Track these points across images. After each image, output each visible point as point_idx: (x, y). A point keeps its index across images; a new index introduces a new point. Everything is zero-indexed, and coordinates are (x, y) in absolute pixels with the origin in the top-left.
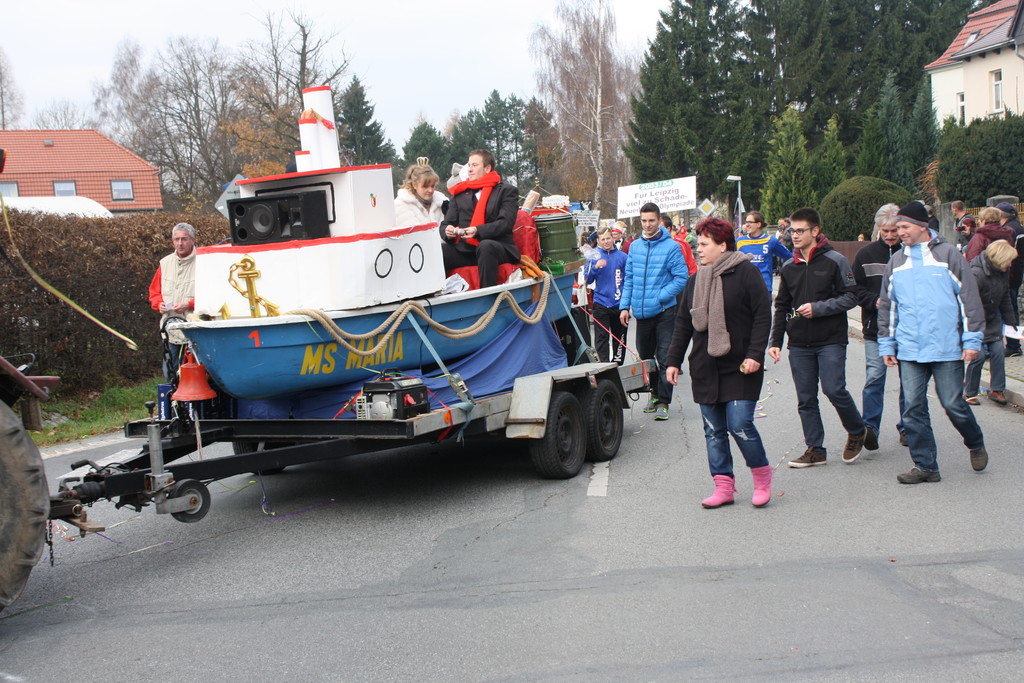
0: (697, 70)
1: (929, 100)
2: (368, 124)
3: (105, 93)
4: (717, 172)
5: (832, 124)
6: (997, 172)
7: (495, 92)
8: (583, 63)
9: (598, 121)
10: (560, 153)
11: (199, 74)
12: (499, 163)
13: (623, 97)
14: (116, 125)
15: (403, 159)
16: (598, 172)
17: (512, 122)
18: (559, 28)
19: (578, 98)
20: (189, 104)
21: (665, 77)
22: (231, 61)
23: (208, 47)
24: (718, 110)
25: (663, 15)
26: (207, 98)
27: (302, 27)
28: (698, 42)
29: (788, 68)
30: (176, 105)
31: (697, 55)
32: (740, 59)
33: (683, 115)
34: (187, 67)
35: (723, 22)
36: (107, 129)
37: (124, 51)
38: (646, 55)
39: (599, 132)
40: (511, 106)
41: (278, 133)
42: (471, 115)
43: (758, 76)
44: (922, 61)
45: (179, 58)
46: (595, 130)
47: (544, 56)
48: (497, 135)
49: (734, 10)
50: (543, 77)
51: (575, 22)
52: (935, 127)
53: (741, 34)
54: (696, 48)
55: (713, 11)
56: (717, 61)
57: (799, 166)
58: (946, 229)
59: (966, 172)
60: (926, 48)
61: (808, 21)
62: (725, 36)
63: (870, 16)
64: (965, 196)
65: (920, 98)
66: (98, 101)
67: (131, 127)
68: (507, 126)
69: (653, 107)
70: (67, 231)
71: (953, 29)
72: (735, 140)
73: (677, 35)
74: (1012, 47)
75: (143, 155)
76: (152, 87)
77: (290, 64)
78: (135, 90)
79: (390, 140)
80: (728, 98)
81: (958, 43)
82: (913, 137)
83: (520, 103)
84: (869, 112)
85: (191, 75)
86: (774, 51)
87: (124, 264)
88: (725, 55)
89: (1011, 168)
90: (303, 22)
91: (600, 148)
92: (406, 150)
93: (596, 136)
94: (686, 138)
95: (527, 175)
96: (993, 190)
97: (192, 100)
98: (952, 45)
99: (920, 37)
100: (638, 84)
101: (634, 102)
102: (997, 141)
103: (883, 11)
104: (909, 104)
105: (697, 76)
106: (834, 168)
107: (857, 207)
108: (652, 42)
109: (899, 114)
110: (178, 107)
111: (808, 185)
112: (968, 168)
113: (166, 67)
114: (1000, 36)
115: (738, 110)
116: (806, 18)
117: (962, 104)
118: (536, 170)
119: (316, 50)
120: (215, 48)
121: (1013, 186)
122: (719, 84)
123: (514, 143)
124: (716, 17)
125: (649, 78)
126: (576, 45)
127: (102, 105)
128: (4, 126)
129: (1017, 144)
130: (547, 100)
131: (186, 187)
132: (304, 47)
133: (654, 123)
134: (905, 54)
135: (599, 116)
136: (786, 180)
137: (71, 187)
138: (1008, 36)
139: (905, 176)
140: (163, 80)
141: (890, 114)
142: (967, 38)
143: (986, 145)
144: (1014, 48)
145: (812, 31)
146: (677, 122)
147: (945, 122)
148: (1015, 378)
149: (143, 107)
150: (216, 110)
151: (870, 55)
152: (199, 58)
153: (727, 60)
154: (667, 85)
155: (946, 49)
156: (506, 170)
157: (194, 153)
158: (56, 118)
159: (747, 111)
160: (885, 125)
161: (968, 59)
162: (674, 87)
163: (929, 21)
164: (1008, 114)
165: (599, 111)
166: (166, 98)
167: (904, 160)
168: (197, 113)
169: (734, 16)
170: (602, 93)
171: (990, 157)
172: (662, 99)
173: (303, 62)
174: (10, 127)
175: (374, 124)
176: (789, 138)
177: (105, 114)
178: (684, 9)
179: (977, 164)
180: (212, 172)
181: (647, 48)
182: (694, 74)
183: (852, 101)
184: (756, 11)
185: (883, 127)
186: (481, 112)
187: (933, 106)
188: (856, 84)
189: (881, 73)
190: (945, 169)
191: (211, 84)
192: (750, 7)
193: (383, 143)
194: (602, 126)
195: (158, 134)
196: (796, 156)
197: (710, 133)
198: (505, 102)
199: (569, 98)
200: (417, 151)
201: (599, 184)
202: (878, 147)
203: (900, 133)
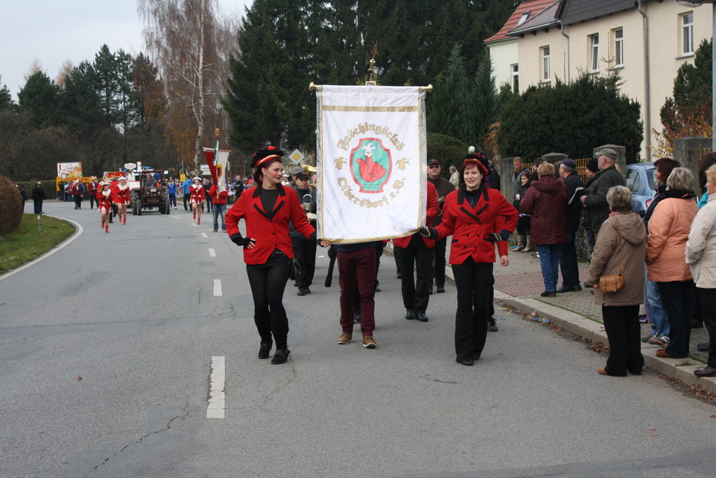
0: (289, 34)
1: (488, 69)
4: (305, 126)
6: (550, 133)
7: (105, 46)
8: (187, 24)
9: (200, 77)
10: (166, 102)
12: (108, 111)
13: (223, 57)
15: (18, 103)
16: (199, 123)
17: (120, 75)
19: (183, 55)
21: (260, 40)
24: (307, 72)
28: (290, 11)
29: (368, 36)
31: (288, 22)
32: (327, 29)
33: (275, 74)
38: (243, 19)
39: (200, 87)
40: (120, 60)
42: (82, 66)
43: (342, 43)
44: (483, 35)
46: (197, 84)
47: (151, 15)
48: (107, 86)
50: (150, 35)
52: (494, 92)
53: (328, 6)
54: (287, 16)
56: (306, 28)
58: (506, 181)
59: (524, 132)
60: (486, 25)
62: (314, 6)
64: (523, 153)
65: (481, 67)
68: (116, 78)
69: (250, 66)
71: (508, 10)
74: (558, 26)
79: (5, 86)
80: (316, 62)
81: (512, 22)
82: (475, 101)
83: (128, 57)
84: (439, 77)
86: (356, 22)
88: (314, 22)
89: (561, 130)
91: (202, 101)
92: (20, 96)
93: (197, 90)
94: (278, 95)
95: (133, 123)
98: (508, 22)
99: (481, 16)
100: (236, 45)
101: (232, 60)
102: (549, 107)
104: (471, 73)
105: (289, 41)
108: (250, 9)
109: (465, 80)
112: (525, 129)
114: (549, 17)
115: (324, 72)
117: (516, 73)
118: (142, 119)
121: (562, 145)
122: (310, 48)
123: (122, 94)
125: (246, 41)
126: (180, 7)
129: (566, 109)
130: (153, 56)
133: (250, 80)
134: (468, 29)
135: (200, 72)
138: (556, 17)
139: (468, 134)
141: (456, 80)
142: (520, 18)
143: (541, 109)
144: (560, 28)
146: (270, 81)
147: (502, 88)
148: (571, 311)
151: (439, 28)
153: (315, 28)
154: (262, 47)
155: (501, 27)
156: (114, 118)
159: (333, 73)
160: (452, 89)
161: (522, 35)
162: (268, 49)
163: (489, 2)
164: (559, 83)
165: (200, 68)
167: (467, 121)
170: (204, 52)
171: (544, 120)
172: (258, 60)
179: (533, 125)
181: (245, 15)
182: (286, 39)
183: (423, 68)
185: (450, 92)
186: (92, 64)
187: (492, 76)
188: (427, 53)
189: (448, 44)
190: (506, 129)
194: (205, 82)
197: (300, 92)
198: (114, 56)
199: (174, 54)
200: (31, 97)
201: (200, 132)
202: (446, 108)
203: (465, 97)
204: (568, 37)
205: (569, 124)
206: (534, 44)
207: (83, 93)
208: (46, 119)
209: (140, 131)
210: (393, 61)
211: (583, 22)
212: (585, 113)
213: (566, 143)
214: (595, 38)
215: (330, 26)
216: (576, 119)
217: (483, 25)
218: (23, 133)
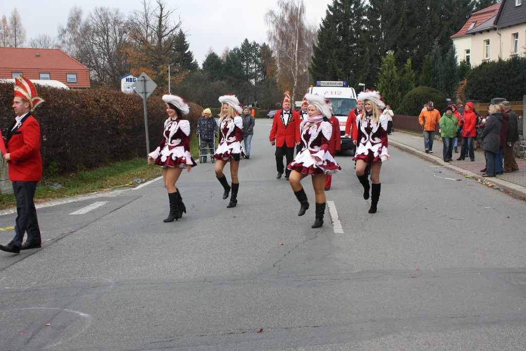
0: (344, 33)
1: (453, 52)
2: (186, 52)
3: (64, 32)
4: (351, 81)
5: (409, 61)
6: (494, 87)
7: (246, 39)
8: (290, 28)
9: (296, 55)
10: (277, 68)
11: (109, 25)
12: (247, 73)
13: (308, 45)
14: (68, 47)
15: (202, 69)
16: (295, 79)
17: (254, 54)
18: (278, 11)
19: (287, 44)
20: (104, 39)
21: (329, 36)
22: (125, 19)
23: (113, 12)
24: (353, 53)
25: (329, 7)
26: (112, 36)
27: (161, 5)
28: (345, 21)
29: (386, 34)
30: (98, 39)
31: (344, 26)
32: (364, 30)
33: (336, 54)
34: (104, 21)
35: (357, 11)
36: (64, 49)
37: (74, 12)
38: (320, 25)
39: (296, 60)
40: (254, 47)
41: (147, 54)
42: (235, 50)
43: (372, 37)
44: (448, 34)
45: (100, 17)
46: (294, 59)
47: (271, 24)
48: (247, 60)
49: (362, 6)
50: (270, 33)
51: (286, 8)
52: (456, 65)
53: (365, 18)
54: (344, 23)
55: (352, 7)
56: (353, 30)
57: (393, 80)
59: (480, 86)
60: (450, 29)
61: (396, 13)
62: (358, 18)
63: (425, 12)
64: (479, 97)
65: (450, 51)
66: (61, 35)
67: (76, 49)
68: (252, 56)
69: (323, 50)
70: (62, 96)
71: (463, 20)
72: (361, 67)
73: (335, 17)
74: (495, 29)
75: (81, 62)
76: (87, 30)
77: (154, 22)
78: (79, 31)
79: (196, 60)
80: (358, 47)
81: (466, 26)
82: (446, 69)
83: (257, 45)
84: (426, 56)
85: (105, 26)
86: (380, 26)
87: (88, 113)
88: (358, 27)
89: (501, 85)
90: (161, 2)
91: (297, 68)
92: (204, 65)
93: (294, 62)
94: (337, 65)
95: (260, 79)
96: (492, 95)
97: (106, 37)
98: (464, 27)
99: (448, 23)
100: (316, 39)
101: (314, 47)
102: (495, 72)
103: (431, 10)
105: (344, 36)
106: (409, 82)
107: (420, 100)
108: (324, 19)
109: (440, 58)
110: (98, 40)
111: (397, 89)
112: (481, 84)
113: (94, 21)
114: (490, 23)
115: (362, 53)
116: (395, 11)
117: (468, 55)
118: (264, 77)
119: (166, 16)
120: (117, 13)
121: (501, 94)
122: (355, 40)
123: (254, 64)
124: (354, 9)
125: (322, 37)
126: (286, 19)
127: (63, 38)
128: (16, 46)
129: (504, 74)
130: (271, 45)
131: (101, 78)
132: (161, 14)
133: (323, 57)
134: (440, 30)
135: (296, 53)
136: (387, 87)
137: (48, 76)
138: (494, 24)
139: (441, 87)
140: (92, 27)
141: (436, 58)
142: (471, 24)
143: (489, 74)
145: (398, 17)
146: (334, 57)
147: (461, 63)
149: (82, 39)
150: (116, 42)
151: (424, 30)
152: (110, 17)
153: (358, 29)
154: (330, 39)
155: (460, 30)
156: (250, 76)
157: (105, 62)
158: (40, 43)
159: (367, 54)
160: (433, 63)
161: (474, 34)
162: (333, 41)
163: (452, 15)
164: (500, 60)
165: (296, 51)
166: (93, 36)
167: (441, 80)
168: (108, 43)
169: (362, 9)
170: (298, 42)
171: (491, 80)
172: (328, 46)
173: (160, 21)
174: (18, 46)
175: (189, 52)
176: (389, 67)
177: (64, 42)
178: (339, 5)
179: (485, 82)
180: (113, 71)
181: (321, 22)
182: (342, 35)
183: (415, 51)
184: (372, 7)
186: (240, 49)
187: (455, 56)
188: (418, 43)
190: (469, 85)
191: (115, 30)
192: (369, 5)
193: (193, 62)
194: (298, 58)
195: (89, 53)
196: (392, 75)
197: (349, 63)
198: (251, 45)
199: (282, 44)
200: (209, 66)
201: (295, 85)
202: (430, 73)
203: (440, 67)
204: (500, 35)
205: (505, 82)
206: (480, 40)
207: (235, 64)
208: (216, 76)
209: (263, 83)
210: (399, 47)
211: (509, 27)
212: (515, 76)
213: (503, 93)
214: (516, 35)
215: (366, 29)
216: (510, 79)
217: (448, 28)
218: (205, 84)
